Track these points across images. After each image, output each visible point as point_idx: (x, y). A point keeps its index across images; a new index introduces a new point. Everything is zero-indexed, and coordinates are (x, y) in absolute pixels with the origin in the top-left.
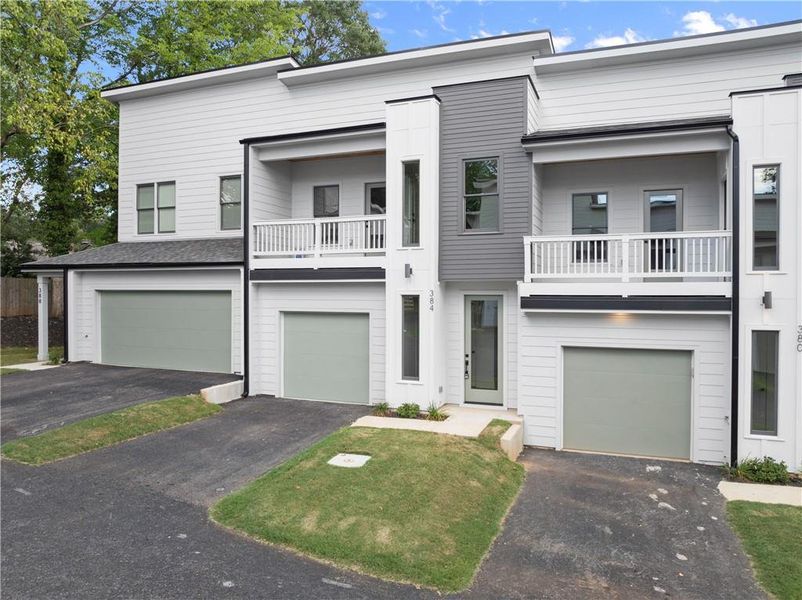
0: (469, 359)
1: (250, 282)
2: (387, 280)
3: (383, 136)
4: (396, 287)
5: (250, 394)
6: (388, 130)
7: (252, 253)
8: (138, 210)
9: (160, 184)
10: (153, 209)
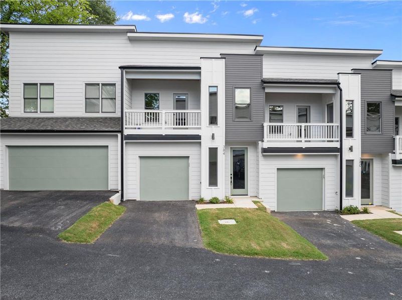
0: (232, 176)
1: (124, 142)
2: (202, 141)
3: (200, 73)
4: (206, 144)
5: (124, 200)
6: (202, 71)
7: (125, 126)
8: (24, 98)
9: (41, 84)
10: (37, 98)
